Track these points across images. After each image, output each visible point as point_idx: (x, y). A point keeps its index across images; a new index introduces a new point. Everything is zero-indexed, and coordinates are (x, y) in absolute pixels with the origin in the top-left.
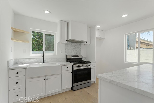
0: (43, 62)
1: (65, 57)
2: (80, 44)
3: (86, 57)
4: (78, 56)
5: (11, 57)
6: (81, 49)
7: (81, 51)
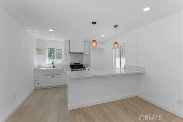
0: (54, 67)
1: (70, 64)
2: (82, 54)
3: (87, 64)
4: (79, 63)
5: (36, 64)
6: (83, 58)
7: (83, 59)
